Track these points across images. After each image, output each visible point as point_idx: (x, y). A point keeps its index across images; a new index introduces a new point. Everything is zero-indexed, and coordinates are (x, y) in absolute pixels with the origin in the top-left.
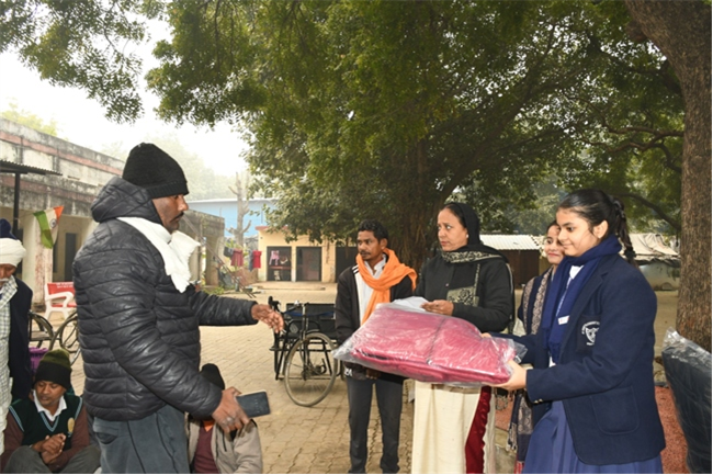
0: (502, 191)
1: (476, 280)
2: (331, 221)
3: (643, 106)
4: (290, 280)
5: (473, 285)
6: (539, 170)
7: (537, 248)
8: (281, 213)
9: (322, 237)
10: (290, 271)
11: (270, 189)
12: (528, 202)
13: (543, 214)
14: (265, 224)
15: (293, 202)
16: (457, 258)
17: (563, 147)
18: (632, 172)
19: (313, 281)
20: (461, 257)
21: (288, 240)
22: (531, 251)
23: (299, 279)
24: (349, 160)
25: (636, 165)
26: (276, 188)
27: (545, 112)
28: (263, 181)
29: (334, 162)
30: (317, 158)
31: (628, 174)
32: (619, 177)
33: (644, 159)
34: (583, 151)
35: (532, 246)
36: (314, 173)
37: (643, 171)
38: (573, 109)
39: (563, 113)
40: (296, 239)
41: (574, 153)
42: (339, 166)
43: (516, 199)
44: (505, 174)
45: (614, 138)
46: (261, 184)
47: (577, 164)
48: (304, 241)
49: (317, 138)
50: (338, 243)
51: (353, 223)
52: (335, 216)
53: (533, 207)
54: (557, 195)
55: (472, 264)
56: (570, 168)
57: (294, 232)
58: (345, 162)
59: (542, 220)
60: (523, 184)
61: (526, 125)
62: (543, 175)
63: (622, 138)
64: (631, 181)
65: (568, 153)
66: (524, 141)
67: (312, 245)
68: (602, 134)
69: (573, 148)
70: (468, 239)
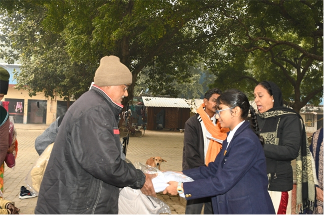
0: (171, 70)
1: (277, 128)
2: (63, 83)
3: (261, 24)
4: (22, 122)
5: (275, 131)
6: (193, 59)
7: (189, 107)
8: (27, 76)
9: (54, 94)
10: (23, 116)
11: (12, 58)
12: (186, 78)
13: (189, 86)
14: (16, 83)
15: (36, 69)
16: (267, 115)
17: (209, 45)
18: (248, 64)
19: (38, 123)
20: (270, 114)
21: (30, 95)
22: (186, 108)
23: (29, 122)
24: (97, 45)
25: (251, 60)
26: (17, 57)
27: (199, 22)
28: (7, 51)
29: (86, 46)
30: (76, 42)
31: (246, 65)
32: (241, 65)
33: (256, 56)
34: (221, 49)
35: (186, 106)
36: (72, 52)
37: (255, 63)
38: (216, 22)
39: (210, 24)
40: (35, 95)
41: (215, 49)
42: (90, 49)
43: (178, 76)
44: (173, 60)
45: (240, 42)
46: (6, 53)
47: (217, 56)
48: (40, 96)
49: (72, 28)
50: (65, 98)
51: (79, 85)
52: (67, 80)
53: (190, 82)
54: (199, 75)
55: (276, 118)
56: (212, 58)
57: (35, 90)
58: (94, 47)
59: (188, 90)
60: (183, 67)
61: (187, 29)
62: (196, 62)
63: (244, 42)
64: (247, 68)
65: (211, 49)
66: (188, 40)
67: (47, 99)
68: (232, 39)
69: (215, 46)
70: (274, 103)
